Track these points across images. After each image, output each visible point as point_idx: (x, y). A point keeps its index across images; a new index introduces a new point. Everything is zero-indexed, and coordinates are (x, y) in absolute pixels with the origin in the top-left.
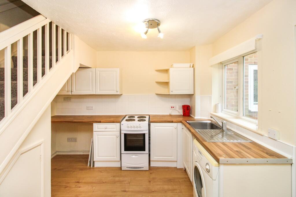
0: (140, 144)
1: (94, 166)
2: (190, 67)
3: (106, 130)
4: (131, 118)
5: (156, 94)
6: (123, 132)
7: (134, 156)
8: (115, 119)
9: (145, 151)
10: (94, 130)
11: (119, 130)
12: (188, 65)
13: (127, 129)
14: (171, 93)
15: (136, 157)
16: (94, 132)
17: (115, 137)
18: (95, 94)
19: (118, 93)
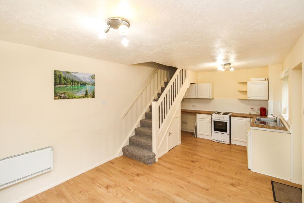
0: (224, 128)
1: (197, 137)
2: (265, 80)
3: (204, 118)
4: (219, 113)
5: (238, 99)
6: (213, 120)
7: (220, 135)
8: (209, 113)
9: (227, 132)
10: (197, 117)
11: (211, 119)
12: (263, 79)
13: (215, 118)
14: (248, 99)
15: (221, 135)
16: (197, 119)
17: (208, 122)
18: (197, 98)
19: (211, 98)
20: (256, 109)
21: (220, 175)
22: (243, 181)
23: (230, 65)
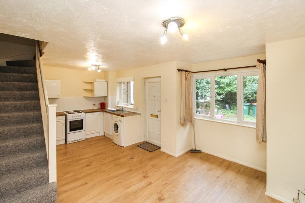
0: (80, 126)
2: (105, 82)
5: (84, 97)
6: (68, 121)
9: (83, 129)
12: (104, 80)
13: (71, 118)
14: (95, 96)
15: (77, 134)
17: (62, 125)
19: (59, 97)
20: (97, 104)
21: (77, 180)
22: (98, 170)
23: (99, 67)
